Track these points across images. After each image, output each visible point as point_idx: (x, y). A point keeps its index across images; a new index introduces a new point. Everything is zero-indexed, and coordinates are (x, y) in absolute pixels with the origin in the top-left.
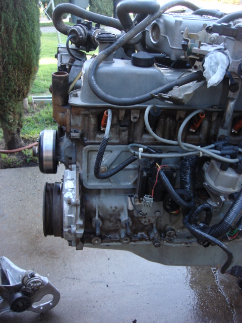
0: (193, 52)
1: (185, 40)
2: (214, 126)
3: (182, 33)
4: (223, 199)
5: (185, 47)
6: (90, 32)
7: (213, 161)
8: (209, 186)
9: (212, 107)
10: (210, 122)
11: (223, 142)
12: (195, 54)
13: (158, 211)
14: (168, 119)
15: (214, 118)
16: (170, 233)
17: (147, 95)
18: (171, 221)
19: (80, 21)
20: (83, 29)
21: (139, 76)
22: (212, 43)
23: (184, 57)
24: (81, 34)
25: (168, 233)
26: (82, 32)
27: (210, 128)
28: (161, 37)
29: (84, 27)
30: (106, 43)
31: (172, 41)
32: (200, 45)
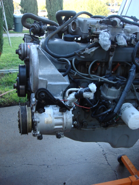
0: (93, 33)
1: (89, 27)
2: (103, 69)
3: (88, 25)
4: (110, 103)
5: (90, 30)
6: (41, 27)
7: (105, 84)
8: (103, 97)
9: (102, 60)
10: (102, 67)
11: (109, 75)
12: (94, 34)
13: (79, 112)
14: (82, 66)
15: (104, 65)
16: (85, 123)
17: (73, 53)
18: (85, 117)
19: (36, 22)
20: (38, 25)
21: (68, 45)
22: (101, 29)
23: (89, 36)
24: (37, 28)
25: (84, 123)
26: (37, 26)
27: (101, 70)
28: (77, 28)
29: (38, 24)
30: (52, 30)
31: (82, 30)
32: (96, 30)
